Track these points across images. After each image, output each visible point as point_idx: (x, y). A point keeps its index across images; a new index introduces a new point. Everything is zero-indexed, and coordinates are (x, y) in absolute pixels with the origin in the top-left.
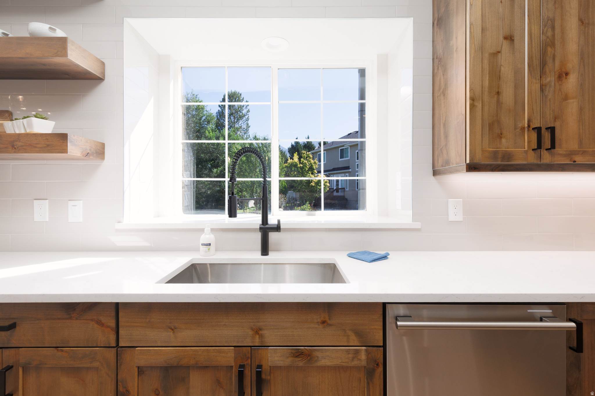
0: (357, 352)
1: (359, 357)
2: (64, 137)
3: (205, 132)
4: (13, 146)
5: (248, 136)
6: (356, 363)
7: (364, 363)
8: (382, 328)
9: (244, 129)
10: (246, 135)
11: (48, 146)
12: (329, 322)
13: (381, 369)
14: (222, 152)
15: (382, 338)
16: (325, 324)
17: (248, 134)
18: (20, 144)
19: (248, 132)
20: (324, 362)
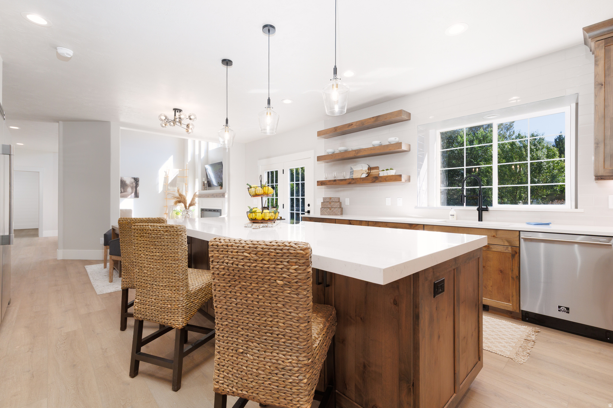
0: (507, 248)
1: (508, 249)
2: (400, 176)
3: (457, 137)
4: (385, 180)
5: (512, 133)
6: (507, 251)
7: (511, 252)
8: (519, 240)
9: (507, 125)
10: (509, 132)
11: (396, 179)
12: (496, 236)
13: (518, 254)
14: (476, 156)
15: (518, 244)
16: (495, 237)
17: (513, 130)
18: (388, 179)
19: (512, 128)
20: (494, 250)
